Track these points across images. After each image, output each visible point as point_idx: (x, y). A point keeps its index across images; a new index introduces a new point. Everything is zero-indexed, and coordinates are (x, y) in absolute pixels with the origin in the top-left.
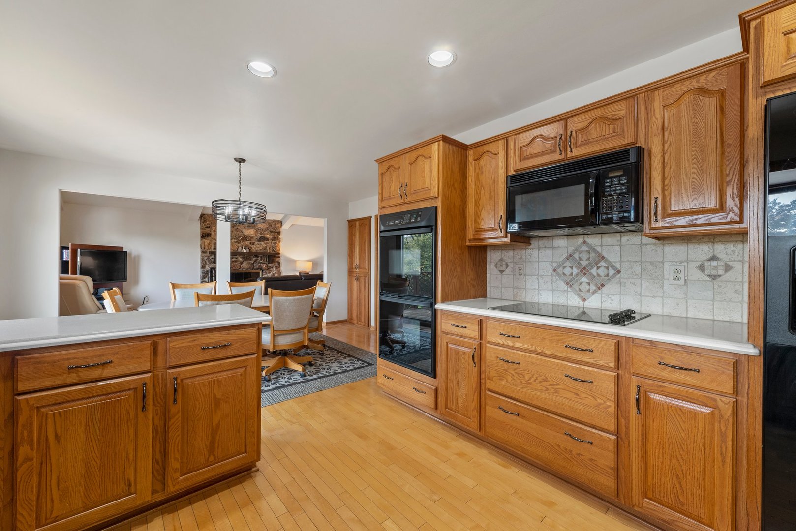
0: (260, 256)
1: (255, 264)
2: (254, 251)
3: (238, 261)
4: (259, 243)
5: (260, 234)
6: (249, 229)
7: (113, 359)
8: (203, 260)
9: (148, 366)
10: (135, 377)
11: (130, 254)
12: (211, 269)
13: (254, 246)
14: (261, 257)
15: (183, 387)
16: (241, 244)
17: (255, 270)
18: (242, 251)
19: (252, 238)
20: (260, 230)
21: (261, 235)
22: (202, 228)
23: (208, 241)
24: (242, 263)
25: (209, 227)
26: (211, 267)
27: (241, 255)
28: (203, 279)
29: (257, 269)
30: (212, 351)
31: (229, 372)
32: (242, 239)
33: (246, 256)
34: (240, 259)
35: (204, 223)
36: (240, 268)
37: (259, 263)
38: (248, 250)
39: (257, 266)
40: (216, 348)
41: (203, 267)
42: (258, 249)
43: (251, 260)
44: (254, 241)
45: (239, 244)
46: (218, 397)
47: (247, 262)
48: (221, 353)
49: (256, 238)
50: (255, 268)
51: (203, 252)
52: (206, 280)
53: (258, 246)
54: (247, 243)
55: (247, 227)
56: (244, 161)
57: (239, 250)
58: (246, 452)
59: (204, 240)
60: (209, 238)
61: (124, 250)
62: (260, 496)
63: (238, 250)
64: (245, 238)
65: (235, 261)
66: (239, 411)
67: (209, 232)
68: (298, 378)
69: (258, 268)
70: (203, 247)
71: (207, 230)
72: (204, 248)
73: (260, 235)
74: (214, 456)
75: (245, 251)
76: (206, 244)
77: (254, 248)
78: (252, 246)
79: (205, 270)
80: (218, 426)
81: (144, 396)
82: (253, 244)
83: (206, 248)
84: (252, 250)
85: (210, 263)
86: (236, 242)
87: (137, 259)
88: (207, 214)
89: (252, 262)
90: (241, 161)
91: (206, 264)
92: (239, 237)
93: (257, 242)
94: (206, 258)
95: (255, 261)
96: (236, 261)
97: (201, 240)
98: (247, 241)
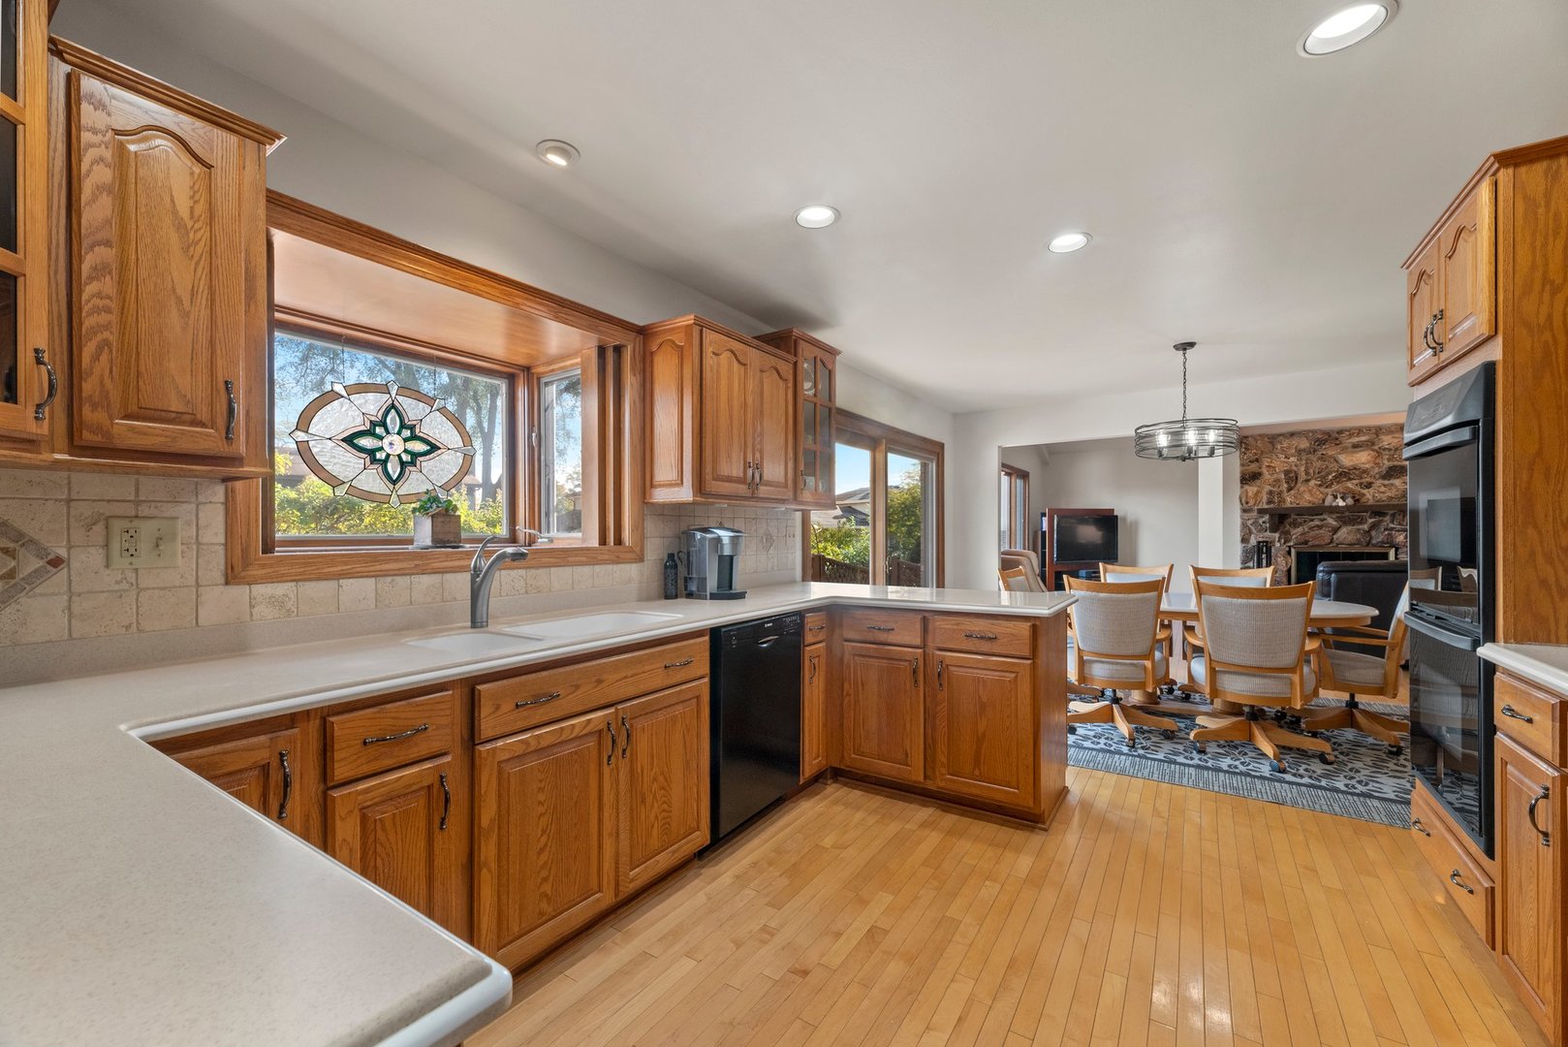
0: (1391, 512)
1: (1373, 533)
2: (1371, 502)
3: (1327, 526)
4: (1386, 482)
5: (1389, 460)
6: (1357, 452)
7: (894, 626)
8: (1244, 525)
9: (918, 641)
10: (910, 650)
11: (1124, 519)
12: (1259, 542)
13: (1371, 490)
14: (1393, 515)
15: (948, 673)
16: (1335, 487)
17: (1374, 545)
18: (1334, 504)
19: (1365, 471)
20: (1390, 450)
21: (1391, 464)
22: (1242, 465)
23: (1255, 489)
24: (1335, 530)
25: (1257, 460)
26: (1261, 540)
27: (1332, 513)
28: (1244, 562)
29: (1381, 544)
30: (976, 641)
31: (997, 673)
32: (1336, 477)
33: (1347, 514)
34: (1331, 521)
35: (1245, 454)
36: (1332, 542)
37: (1385, 530)
38: (1350, 501)
39: (1378, 537)
40: (982, 638)
41: (1244, 540)
42: (1384, 497)
43: (1361, 523)
44: (1368, 480)
45: (1327, 490)
46: (984, 699)
47: (1350, 528)
48: (986, 647)
49: (1377, 470)
50: (1374, 542)
51: (1244, 511)
52: (1251, 564)
53: (1383, 489)
54: (1349, 485)
55: (1350, 449)
56: (1192, 345)
57: (1327, 503)
58: (1018, 789)
59: (1246, 487)
60: (1258, 482)
61: (1115, 514)
62: (1018, 850)
63: (1324, 501)
64: (1344, 474)
65: (1317, 526)
66: (1008, 728)
67: (1257, 470)
68: (1265, 769)
69: (1383, 542)
70: (1243, 502)
71: (1253, 467)
72: (1247, 503)
73: (1387, 464)
74: (980, 770)
75: (1341, 503)
76: (1250, 494)
77: (1369, 496)
78: (1365, 491)
79: (1250, 546)
80: (984, 734)
81: (914, 672)
82: (1369, 485)
83: (1251, 502)
84: (1363, 500)
85: (1260, 531)
86: (1320, 485)
87: (1134, 527)
88: (1252, 436)
89: (1366, 527)
90: (1186, 346)
91: (1251, 533)
92: (1329, 474)
93: (1381, 481)
94: (1250, 522)
95: (1373, 526)
96: (1319, 527)
97: (1242, 487)
98: (1350, 479)
